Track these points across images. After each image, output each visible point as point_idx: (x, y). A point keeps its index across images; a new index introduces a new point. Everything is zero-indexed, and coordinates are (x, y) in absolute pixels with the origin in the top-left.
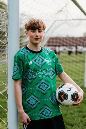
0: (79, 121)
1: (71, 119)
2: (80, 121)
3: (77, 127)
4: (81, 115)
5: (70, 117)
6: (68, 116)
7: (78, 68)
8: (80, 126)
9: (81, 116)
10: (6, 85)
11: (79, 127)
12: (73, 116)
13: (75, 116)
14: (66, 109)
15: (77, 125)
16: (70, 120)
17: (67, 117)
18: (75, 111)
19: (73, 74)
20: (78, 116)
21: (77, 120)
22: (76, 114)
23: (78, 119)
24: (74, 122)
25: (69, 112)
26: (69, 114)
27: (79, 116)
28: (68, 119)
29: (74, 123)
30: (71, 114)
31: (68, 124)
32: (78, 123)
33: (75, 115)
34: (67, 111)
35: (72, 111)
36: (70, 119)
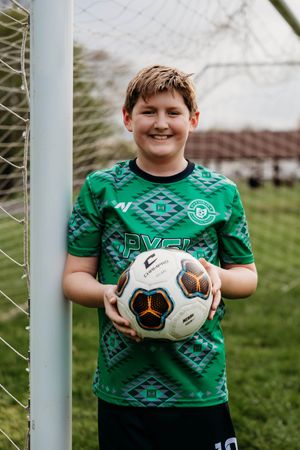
0: (285, 404)
1: (259, 395)
2: (289, 405)
3: (280, 423)
4: (295, 382)
5: (256, 391)
6: (247, 388)
7: (281, 228)
8: (290, 422)
9: (291, 387)
10: (25, 268)
11: (285, 423)
12: (267, 385)
13: (273, 388)
14: (242, 365)
15: (280, 418)
16: (256, 401)
17: (243, 391)
18: (271, 371)
19: (266, 246)
20: (281, 386)
21: (279, 401)
22: (276, 381)
23: (282, 395)
24: (269, 407)
25: (252, 372)
26: (252, 380)
27: (286, 387)
28: (247, 395)
29: (268, 411)
30: (258, 379)
31: (247, 413)
32: (281, 409)
33: (274, 383)
34: (245, 370)
35: (261, 372)
36: (255, 395)
